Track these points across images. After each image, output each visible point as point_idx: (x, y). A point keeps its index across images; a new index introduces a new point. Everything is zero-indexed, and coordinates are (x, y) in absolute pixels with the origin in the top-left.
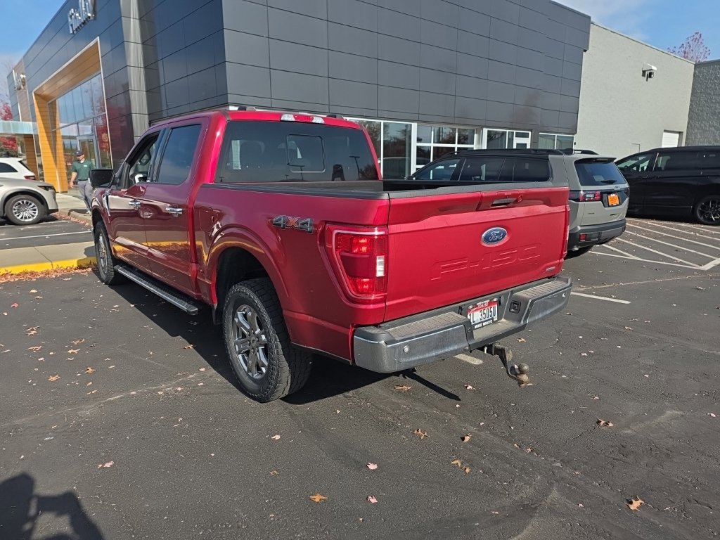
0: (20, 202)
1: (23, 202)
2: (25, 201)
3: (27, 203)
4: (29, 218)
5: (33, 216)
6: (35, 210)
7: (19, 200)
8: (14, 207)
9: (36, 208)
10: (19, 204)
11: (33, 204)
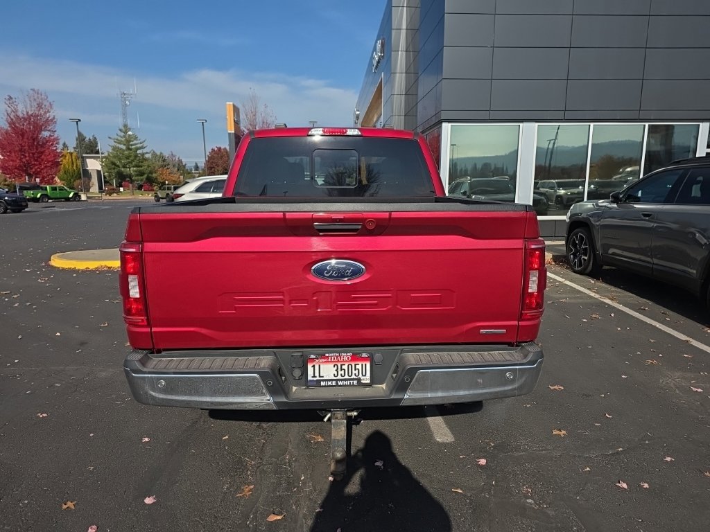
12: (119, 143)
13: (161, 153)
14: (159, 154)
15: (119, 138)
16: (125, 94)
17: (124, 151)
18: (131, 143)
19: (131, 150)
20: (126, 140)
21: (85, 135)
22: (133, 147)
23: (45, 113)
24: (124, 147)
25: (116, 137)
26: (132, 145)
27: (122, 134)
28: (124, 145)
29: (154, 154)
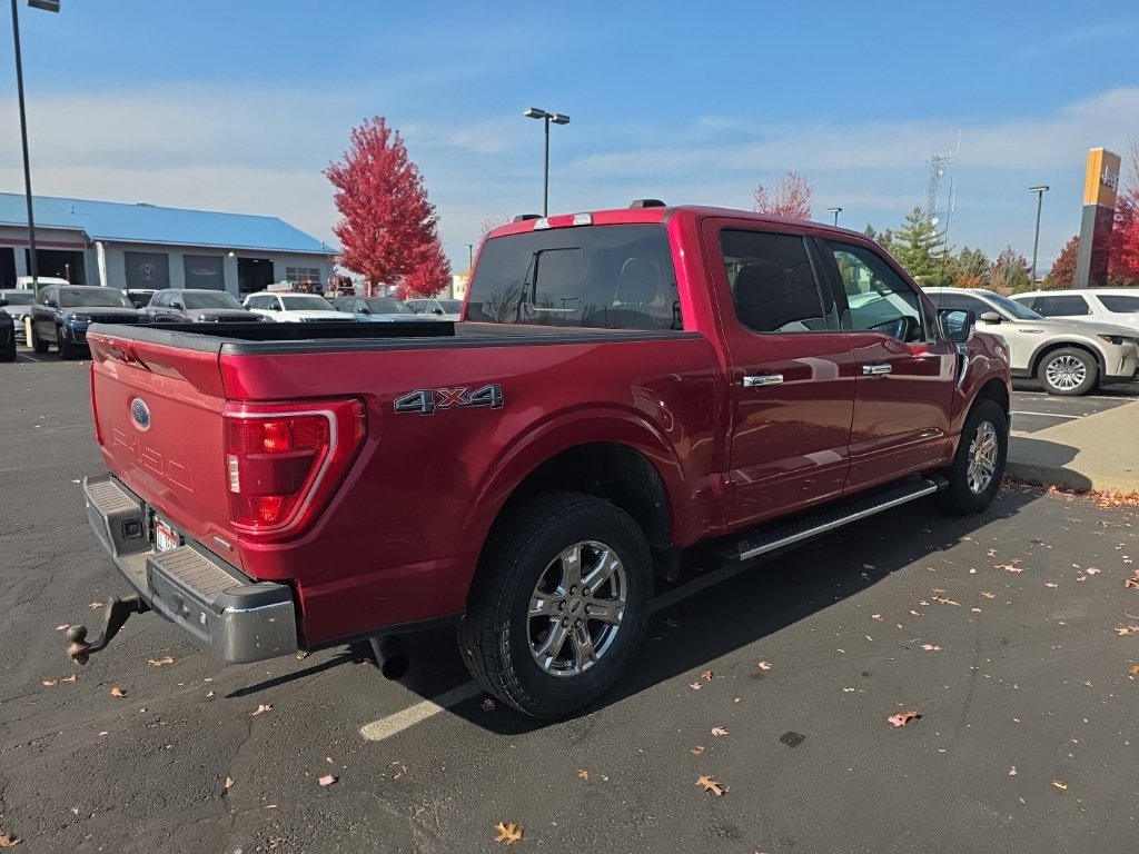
0: (1062, 359)
1: (1065, 359)
2: (1069, 358)
3: (1072, 361)
4: (1069, 385)
5: (1076, 383)
6: (1082, 374)
7: (1060, 355)
8: (1050, 366)
9: (1084, 370)
10: (1059, 362)
11: (1081, 364)
12: (902, 239)
13: (978, 250)
14: (973, 251)
15: (905, 231)
16: (938, 159)
17: (909, 250)
18: (922, 237)
19: (919, 247)
20: (914, 232)
21: (875, 230)
22: (923, 243)
23: (799, 204)
24: (908, 244)
25: (900, 229)
26: (921, 241)
27: (910, 224)
28: (910, 240)
29: (966, 253)
